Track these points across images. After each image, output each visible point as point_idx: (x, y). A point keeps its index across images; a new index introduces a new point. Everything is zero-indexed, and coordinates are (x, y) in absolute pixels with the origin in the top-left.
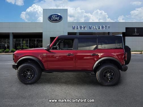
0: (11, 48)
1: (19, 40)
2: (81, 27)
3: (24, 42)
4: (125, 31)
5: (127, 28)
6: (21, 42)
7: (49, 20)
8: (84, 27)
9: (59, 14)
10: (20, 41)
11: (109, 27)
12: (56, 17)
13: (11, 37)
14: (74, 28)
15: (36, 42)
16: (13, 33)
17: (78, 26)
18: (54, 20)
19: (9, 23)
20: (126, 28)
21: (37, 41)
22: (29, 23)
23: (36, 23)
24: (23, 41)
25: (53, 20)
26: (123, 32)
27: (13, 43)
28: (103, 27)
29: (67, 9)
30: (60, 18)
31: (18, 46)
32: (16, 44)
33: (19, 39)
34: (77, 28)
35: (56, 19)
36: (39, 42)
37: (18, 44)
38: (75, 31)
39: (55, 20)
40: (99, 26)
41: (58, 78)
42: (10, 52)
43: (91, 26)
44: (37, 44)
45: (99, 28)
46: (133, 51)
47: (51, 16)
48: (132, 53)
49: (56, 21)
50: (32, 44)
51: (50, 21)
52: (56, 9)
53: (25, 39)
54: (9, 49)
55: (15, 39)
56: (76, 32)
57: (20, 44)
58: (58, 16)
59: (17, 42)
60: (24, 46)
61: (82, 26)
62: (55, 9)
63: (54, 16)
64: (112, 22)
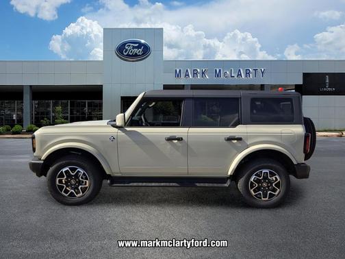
0: (27, 124)
1: (47, 103)
2: (195, 73)
3: (59, 108)
4: (301, 82)
5: (306, 76)
6: (51, 110)
7: (118, 55)
8: (203, 73)
9: (143, 41)
10: (48, 106)
11: (263, 73)
12: (134, 47)
13: (27, 97)
14: (178, 75)
15: (86, 109)
16: (31, 86)
17: (187, 71)
18: (130, 56)
19: (22, 61)
20: (304, 74)
21: (90, 105)
22: (71, 61)
23: (86, 61)
24: (55, 105)
25: (128, 55)
26: (296, 85)
27: (32, 111)
28: (248, 73)
29: (162, 29)
30: (146, 50)
31: (43, 118)
32: (38, 114)
33: (47, 101)
34: (186, 75)
35: (136, 54)
36: (94, 109)
37: (42, 113)
38: (182, 81)
39: (132, 56)
40: (240, 70)
41: (140, 194)
42: (24, 133)
43: (220, 71)
44: (90, 113)
45: (240, 75)
46: (320, 129)
47: (124, 44)
48: (318, 134)
49: (135, 57)
50: (76, 114)
51: (120, 58)
52: (136, 29)
53: (60, 102)
54: (22, 126)
55: (37, 102)
56: (184, 85)
57: (48, 113)
58: (140, 45)
59: (42, 109)
60: (57, 119)
61: (198, 70)
62: (133, 29)
63: (129, 45)
64: (271, 61)
